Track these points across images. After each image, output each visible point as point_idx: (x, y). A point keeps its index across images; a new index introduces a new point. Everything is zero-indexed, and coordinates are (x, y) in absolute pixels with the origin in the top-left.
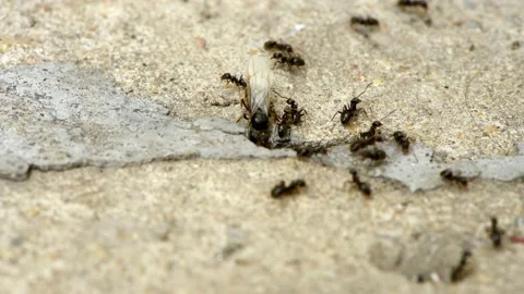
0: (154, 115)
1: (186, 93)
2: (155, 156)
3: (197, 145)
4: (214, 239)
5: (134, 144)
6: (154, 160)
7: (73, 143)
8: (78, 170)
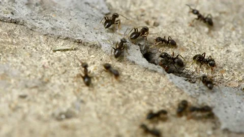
0: (95, 10)
1: (132, 6)
2: (70, 36)
3: (103, 40)
4: (61, 103)
5: (63, 24)
6: (67, 38)
7: (25, 7)
8: (14, 25)
